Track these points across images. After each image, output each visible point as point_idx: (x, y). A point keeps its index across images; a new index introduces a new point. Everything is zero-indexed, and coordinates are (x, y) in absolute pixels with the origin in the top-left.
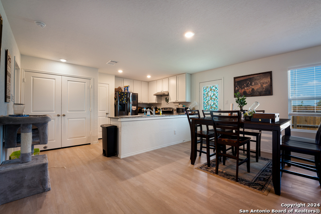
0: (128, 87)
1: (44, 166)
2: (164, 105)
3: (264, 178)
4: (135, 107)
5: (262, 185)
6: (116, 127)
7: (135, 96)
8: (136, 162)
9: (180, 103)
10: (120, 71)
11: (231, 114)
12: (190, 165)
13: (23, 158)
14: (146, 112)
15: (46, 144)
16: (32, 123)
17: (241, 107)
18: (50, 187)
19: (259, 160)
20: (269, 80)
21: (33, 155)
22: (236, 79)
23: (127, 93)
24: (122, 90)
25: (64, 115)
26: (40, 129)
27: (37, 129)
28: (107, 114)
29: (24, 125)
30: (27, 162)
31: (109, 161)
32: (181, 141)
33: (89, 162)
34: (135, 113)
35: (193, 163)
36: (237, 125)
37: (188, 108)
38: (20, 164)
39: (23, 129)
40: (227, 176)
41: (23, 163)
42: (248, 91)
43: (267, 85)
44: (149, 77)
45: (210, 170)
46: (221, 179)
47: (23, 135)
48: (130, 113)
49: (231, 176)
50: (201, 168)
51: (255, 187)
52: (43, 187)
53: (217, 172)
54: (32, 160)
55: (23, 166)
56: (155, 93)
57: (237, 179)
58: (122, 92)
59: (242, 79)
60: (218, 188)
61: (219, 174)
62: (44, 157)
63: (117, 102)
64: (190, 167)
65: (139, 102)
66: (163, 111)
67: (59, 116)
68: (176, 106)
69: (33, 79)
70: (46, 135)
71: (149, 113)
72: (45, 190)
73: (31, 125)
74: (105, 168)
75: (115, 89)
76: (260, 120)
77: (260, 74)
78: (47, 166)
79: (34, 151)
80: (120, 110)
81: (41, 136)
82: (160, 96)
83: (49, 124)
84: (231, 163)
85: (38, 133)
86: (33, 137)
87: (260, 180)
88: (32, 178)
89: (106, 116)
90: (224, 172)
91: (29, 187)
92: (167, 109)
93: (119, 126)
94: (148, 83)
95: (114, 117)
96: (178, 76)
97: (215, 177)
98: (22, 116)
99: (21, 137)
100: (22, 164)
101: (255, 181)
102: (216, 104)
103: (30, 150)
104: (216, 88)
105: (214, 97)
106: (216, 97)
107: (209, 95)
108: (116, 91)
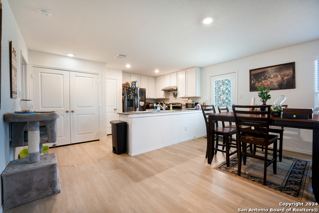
0: (135, 82)
1: (53, 166)
2: (172, 100)
3: (296, 182)
4: (143, 103)
5: (296, 191)
6: (126, 123)
7: (143, 92)
8: (148, 161)
9: (189, 98)
10: (128, 66)
11: (253, 109)
12: (207, 164)
13: (31, 158)
14: (156, 108)
15: (54, 142)
16: (39, 120)
17: (263, 102)
18: (60, 189)
19: (283, 160)
20: (292, 72)
21: (42, 154)
22: (252, 72)
23: (135, 88)
24: (129, 86)
25: (73, 112)
26: (48, 126)
27: (45, 126)
28: (115, 110)
29: (30, 122)
30: (35, 162)
31: (119, 159)
32: (192, 138)
33: (99, 160)
34: (144, 108)
35: (210, 162)
36: (266, 122)
37: (198, 103)
38: (28, 165)
39: (30, 127)
40: (251, 177)
41: (31, 163)
42: (266, 84)
43: (289, 77)
44: (157, 71)
45: (231, 171)
46: (246, 182)
47: (30, 133)
48: (138, 109)
49: (256, 178)
50: (219, 168)
51: (288, 192)
52: (52, 189)
53: (239, 173)
54: (41, 159)
55: (31, 166)
56: (163, 88)
57: (265, 182)
58: (129, 88)
59: (259, 71)
60: (245, 193)
61: (242, 175)
62: (53, 156)
63: (125, 97)
64: (207, 167)
65: (146, 97)
66: (173, 107)
67: (67, 112)
68: (184, 101)
69: (41, 75)
70: (55, 133)
71: (159, 109)
72: (55, 192)
73: (39, 123)
74: (116, 167)
75: (123, 84)
76: (294, 116)
77: (280, 65)
78: (56, 167)
79: (42, 149)
80: (128, 106)
81: (50, 134)
82: (167, 91)
83: (58, 120)
84: (252, 163)
85: (46, 130)
86: (41, 135)
87: (291, 184)
88: (41, 180)
89: (115, 112)
90: (247, 173)
91: (38, 189)
92: (175, 104)
93: (129, 123)
94: (156, 78)
95: (122, 112)
96: (187, 70)
97: (237, 178)
98: (29, 113)
99: (28, 136)
100: (30, 165)
101: (286, 185)
102: (229, 98)
103: (37, 150)
104: (229, 81)
105: (227, 91)
106: (229, 91)
107: (221, 90)
108: (123, 87)
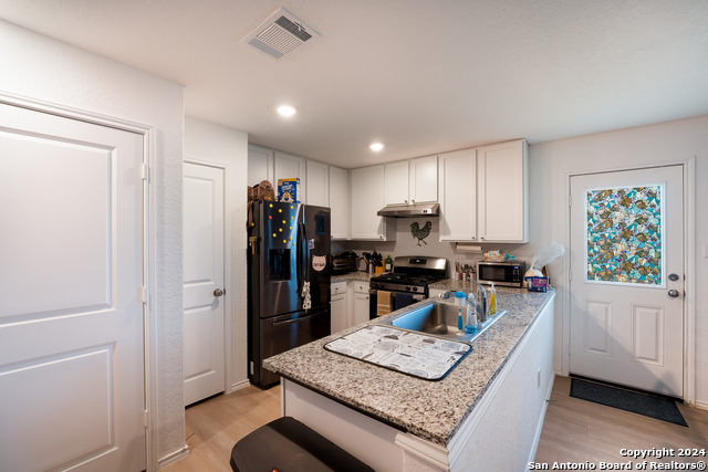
0: (294, 184)
4: (323, 260)
7: (321, 218)
9: (487, 247)
24: (272, 195)
28: (217, 294)
44: (377, 147)
56: (383, 206)
63: (258, 241)
68: (471, 255)
75: (249, 189)
89: (215, 305)
92: (422, 262)
94: (349, 172)
104: (651, 195)
105: (642, 229)
106: (653, 229)
107: (616, 222)
108: (249, 199)
